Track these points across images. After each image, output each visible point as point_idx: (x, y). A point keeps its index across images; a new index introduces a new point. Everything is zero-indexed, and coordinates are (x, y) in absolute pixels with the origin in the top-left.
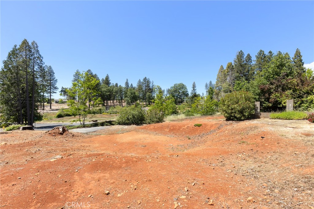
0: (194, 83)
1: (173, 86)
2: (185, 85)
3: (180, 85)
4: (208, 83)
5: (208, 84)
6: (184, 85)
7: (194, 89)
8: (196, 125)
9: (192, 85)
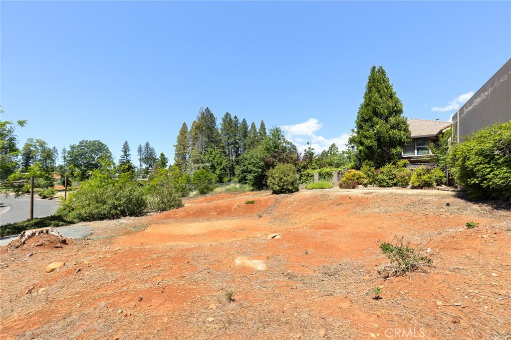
0: (126, 143)
1: (78, 144)
2: (106, 146)
3: (93, 143)
4: (143, 145)
5: (143, 147)
6: (103, 145)
7: (125, 155)
8: (247, 203)
9: (122, 147)
